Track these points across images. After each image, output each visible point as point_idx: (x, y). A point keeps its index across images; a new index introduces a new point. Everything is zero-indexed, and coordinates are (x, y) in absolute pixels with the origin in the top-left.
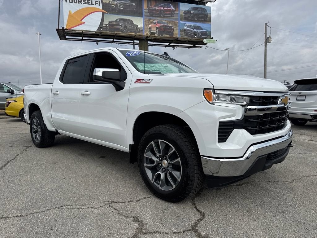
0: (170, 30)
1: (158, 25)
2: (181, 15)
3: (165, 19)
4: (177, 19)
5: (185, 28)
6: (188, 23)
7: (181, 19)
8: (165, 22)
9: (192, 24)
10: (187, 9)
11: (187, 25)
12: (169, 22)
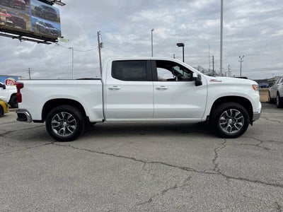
0: (22, 23)
1: (8, 14)
2: (32, 10)
3: (15, 10)
4: (29, 14)
5: (37, 23)
6: (40, 20)
7: (33, 14)
8: (17, 13)
9: (44, 21)
10: (38, 6)
11: (39, 21)
12: (20, 14)
